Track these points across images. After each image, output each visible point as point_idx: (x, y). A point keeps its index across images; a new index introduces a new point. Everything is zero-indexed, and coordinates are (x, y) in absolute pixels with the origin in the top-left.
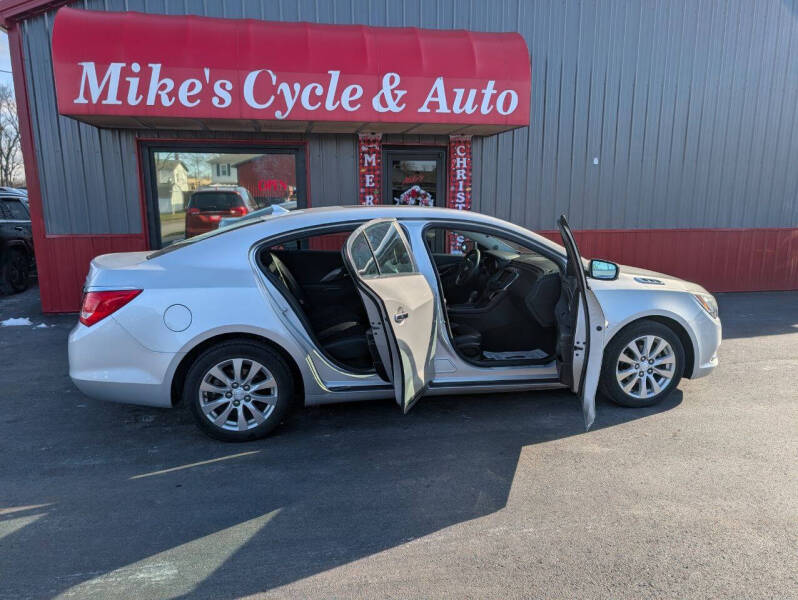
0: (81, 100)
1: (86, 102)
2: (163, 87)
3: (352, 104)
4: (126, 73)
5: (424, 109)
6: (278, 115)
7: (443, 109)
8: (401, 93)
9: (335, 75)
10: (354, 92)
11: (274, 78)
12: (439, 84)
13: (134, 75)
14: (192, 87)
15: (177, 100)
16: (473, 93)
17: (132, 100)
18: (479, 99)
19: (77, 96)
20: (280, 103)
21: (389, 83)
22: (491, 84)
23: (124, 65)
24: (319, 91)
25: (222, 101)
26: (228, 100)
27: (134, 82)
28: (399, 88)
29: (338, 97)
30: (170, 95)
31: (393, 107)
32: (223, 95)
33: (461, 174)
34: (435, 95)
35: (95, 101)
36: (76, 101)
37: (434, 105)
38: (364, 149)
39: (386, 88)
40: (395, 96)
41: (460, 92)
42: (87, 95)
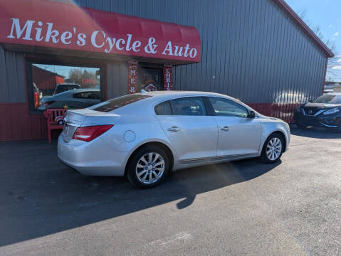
0: (11, 36)
1: (14, 37)
2: (53, 34)
3: (137, 49)
4: (35, 26)
5: (164, 53)
6: (106, 51)
7: (171, 54)
8: (155, 46)
9: (130, 36)
10: (137, 44)
11: (105, 35)
12: (170, 43)
13: (39, 27)
14: (67, 35)
15: (60, 40)
16: (182, 48)
17: (38, 38)
18: (183, 51)
19: (9, 34)
20: (107, 46)
21: (151, 42)
22: (188, 46)
23: (34, 22)
24: (123, 42)
25: (81, 43)
26: (84, 43)
27: (39, 31)
28: (155, 44)
29: (131, 45)
30: (57, 38)
31: (153, 51)
32: (81, 40)
33: (168, 80)
34: (168, 48)
35: (18, 37)
36: (8, 37)
37: (168, 52)
38: (130, 67)
39: (150, 44)
40: (153, 47)
41: (177, 48)
42: (15, 34)
